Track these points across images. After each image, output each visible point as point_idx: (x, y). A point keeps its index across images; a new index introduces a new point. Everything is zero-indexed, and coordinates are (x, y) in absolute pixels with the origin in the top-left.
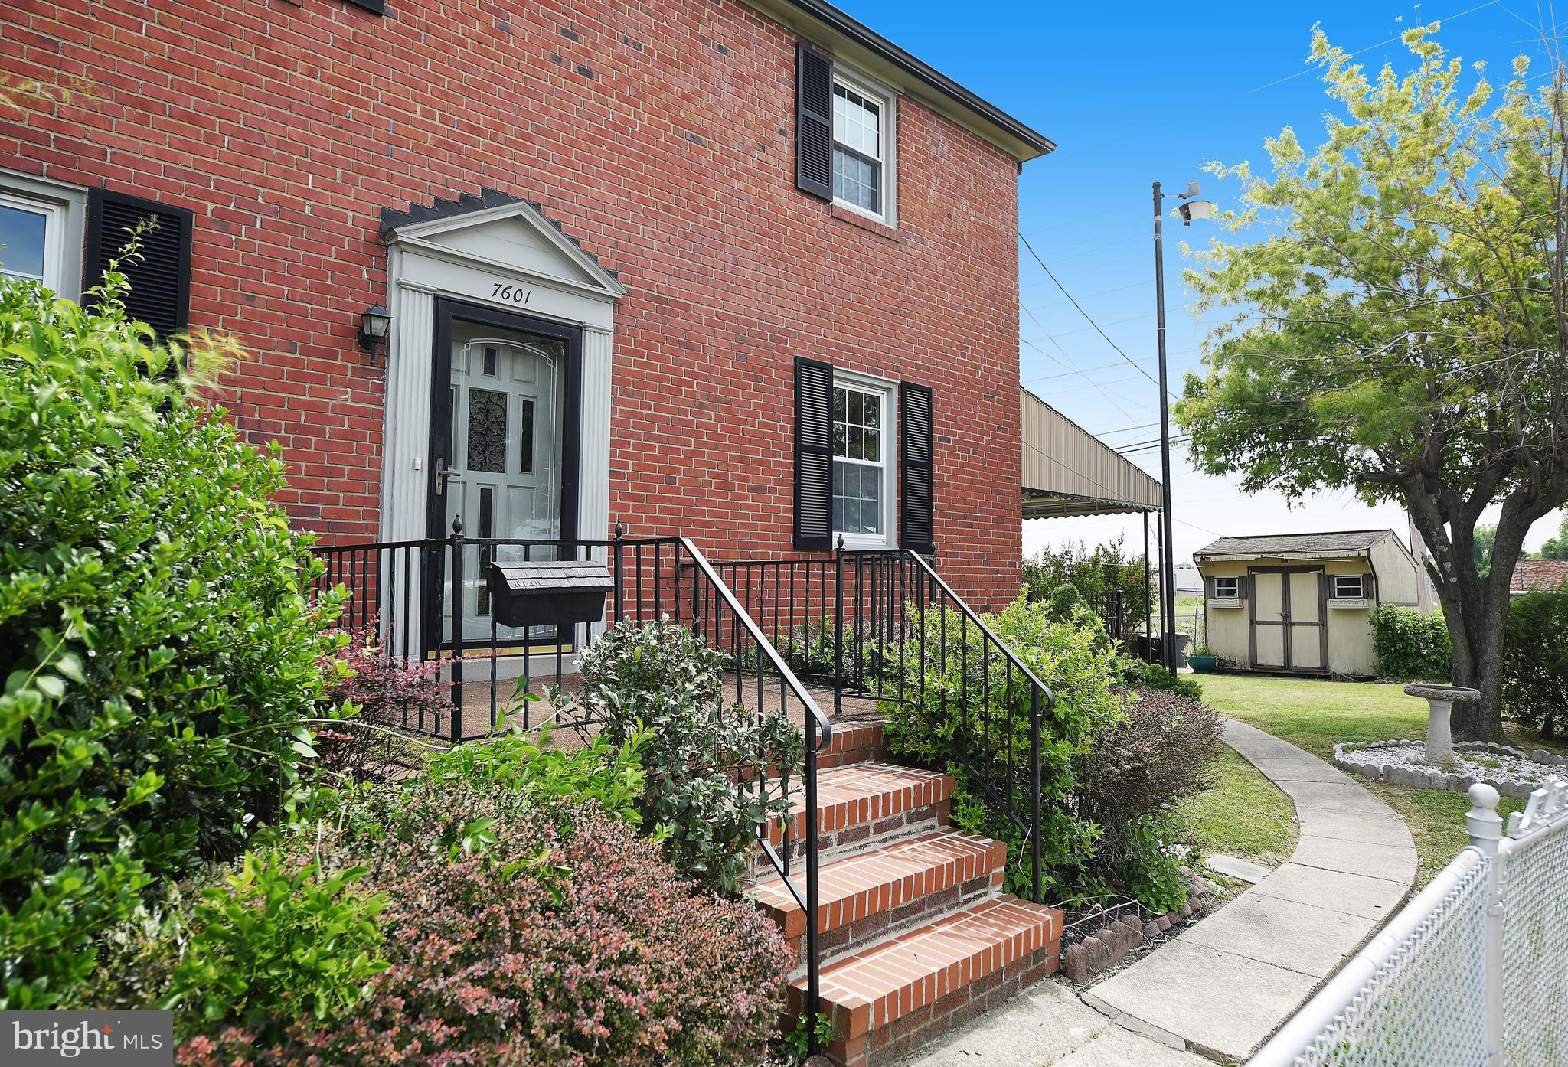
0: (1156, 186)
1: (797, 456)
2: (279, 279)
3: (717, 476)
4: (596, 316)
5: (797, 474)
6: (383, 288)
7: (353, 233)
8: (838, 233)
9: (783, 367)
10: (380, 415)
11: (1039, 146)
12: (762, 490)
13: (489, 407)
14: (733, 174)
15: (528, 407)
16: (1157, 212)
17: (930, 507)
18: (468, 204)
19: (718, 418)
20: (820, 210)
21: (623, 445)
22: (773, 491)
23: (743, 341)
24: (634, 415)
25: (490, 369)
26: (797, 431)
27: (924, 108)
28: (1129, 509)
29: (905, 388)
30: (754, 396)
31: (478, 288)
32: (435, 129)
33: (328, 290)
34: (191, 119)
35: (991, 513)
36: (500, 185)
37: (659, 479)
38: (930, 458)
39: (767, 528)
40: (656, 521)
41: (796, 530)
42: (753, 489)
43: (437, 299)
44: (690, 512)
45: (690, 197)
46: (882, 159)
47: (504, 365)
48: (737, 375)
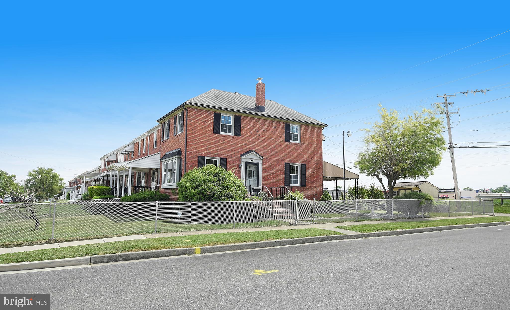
0: (343, 131)
1: (285, 175)
2: (233, 163)
3: (275, 178)
4: (260, 162)
5: (285, 177)
6: (241, 162)
7: (238, 157)
8: (291, 146)
9: (283, 164)
10: (241, 174)
11: (326, 126)
12: (280, 179)
13: (250, 172)
14: (276, 142)
15: (254, 171)
16: (343, 135)
17: (306, 180)
18: (248, 152)
19: (275, 171)
20: (288, 143)
21: (263, 175)
22: (282, 179)
23: (278, 161)
24: (265, 172)
25: (250, 168)
26: (285, 172)
27: (305, 125)
28: (354, 179)
29: (301, 164)
30: (279, 168)
31: (249, 161)
32: (245, 146)
33: (236, 163)
34: (226, 150)
35: (317, 181)
36: (251, 150)
37: (267, 179)
38: (306, 174)
39: (281, 184)
40: (267, 183)
41: (285, 184)
42: (279, 179)
43: (245, 162)
44: (271, 182)
45: (271, 146)
46: (298, 134)
47: (251, 167)
48: (277, 166)
